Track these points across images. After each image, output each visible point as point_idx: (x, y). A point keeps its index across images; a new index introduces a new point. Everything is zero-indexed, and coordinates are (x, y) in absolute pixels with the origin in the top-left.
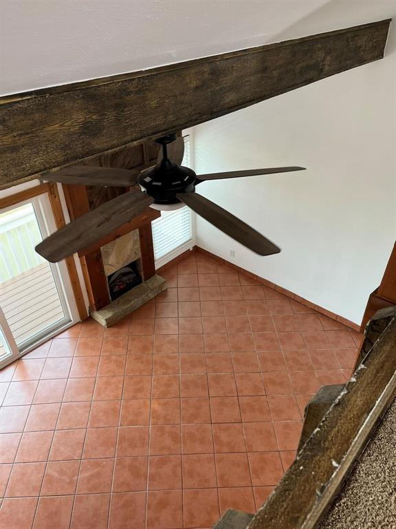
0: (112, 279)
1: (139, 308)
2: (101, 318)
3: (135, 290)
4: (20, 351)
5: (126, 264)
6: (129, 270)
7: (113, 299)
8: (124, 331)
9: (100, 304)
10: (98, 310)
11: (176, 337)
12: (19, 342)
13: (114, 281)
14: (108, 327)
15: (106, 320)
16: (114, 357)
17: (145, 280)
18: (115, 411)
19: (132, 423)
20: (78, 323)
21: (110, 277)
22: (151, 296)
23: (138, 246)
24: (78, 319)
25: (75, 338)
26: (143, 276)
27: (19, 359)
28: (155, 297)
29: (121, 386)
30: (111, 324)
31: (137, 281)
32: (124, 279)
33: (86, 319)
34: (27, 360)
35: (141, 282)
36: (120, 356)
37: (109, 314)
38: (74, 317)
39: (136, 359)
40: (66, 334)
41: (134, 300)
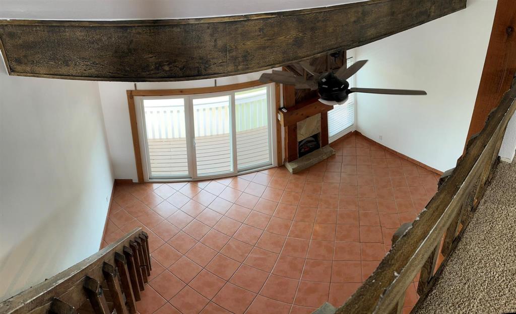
0: (301, 144)
1: (315, 165)
2: (290, 167)
3: (314, 152)
4: (238, 172)
5: (311, 135)
6: (312, 139)
7: (300, 157)
8: (303, 178)
9: (291, 158)
10: (289, 161)
11: (338, 185)
12: (240, 167)
13: (302, 146)
14: (293, 174)
15: (293, 169)
16: (293, 193)
17: (322, 147)
18: (287, 227)
19: (297, 236)
20: (275, 167)
21: (300, 142)
22: (325, 157)
23: (320, 124)
24: (276, 165)
25: (271, 175)
26: (321, 144)
27: (236, 176)
28: (328, 158)
29: (294, 211)
30: (296, 172)
31: (317, 147)
32: (309, 144)
33: (281, 166)
34: (240, 179)
35: (319, 148)
36: (297, 193)
37: (295, 166)
38: (274, 163)
39: (308, 196)
40: (266, 172)
41: (312, 158)
